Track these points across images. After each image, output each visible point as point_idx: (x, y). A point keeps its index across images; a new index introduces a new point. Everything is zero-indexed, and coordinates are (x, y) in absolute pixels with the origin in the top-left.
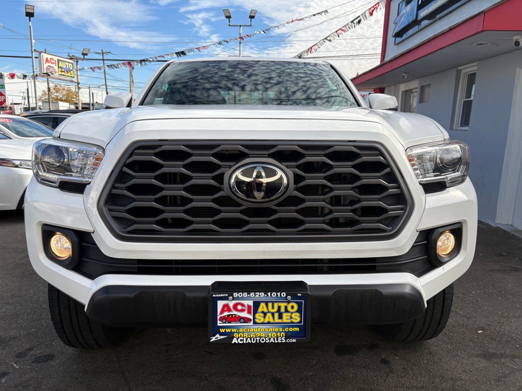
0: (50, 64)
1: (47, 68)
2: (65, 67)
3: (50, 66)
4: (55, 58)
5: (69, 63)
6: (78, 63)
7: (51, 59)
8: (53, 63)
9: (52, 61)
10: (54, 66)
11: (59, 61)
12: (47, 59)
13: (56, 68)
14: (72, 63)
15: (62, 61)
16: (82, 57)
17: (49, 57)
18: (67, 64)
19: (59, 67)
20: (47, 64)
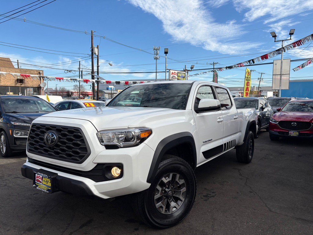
0: (174, 75)
1: (172, 77)
2: (181, 76)
3: (174, 76)
4: (176, 72)
5: (183, 73)
6: (188, 73)
7: (175, 72)
8: (175, 74)
9: (175, 73)
10: (175, 76)
11: (178, 73)
12: (172, 73)
13: (176, 76)
14: (185, 74)
15: (180, 73)
16: (191, 69)
17: (173, 71)
18: (182, 74)
19: (178, 76)
20: (172, 75)
